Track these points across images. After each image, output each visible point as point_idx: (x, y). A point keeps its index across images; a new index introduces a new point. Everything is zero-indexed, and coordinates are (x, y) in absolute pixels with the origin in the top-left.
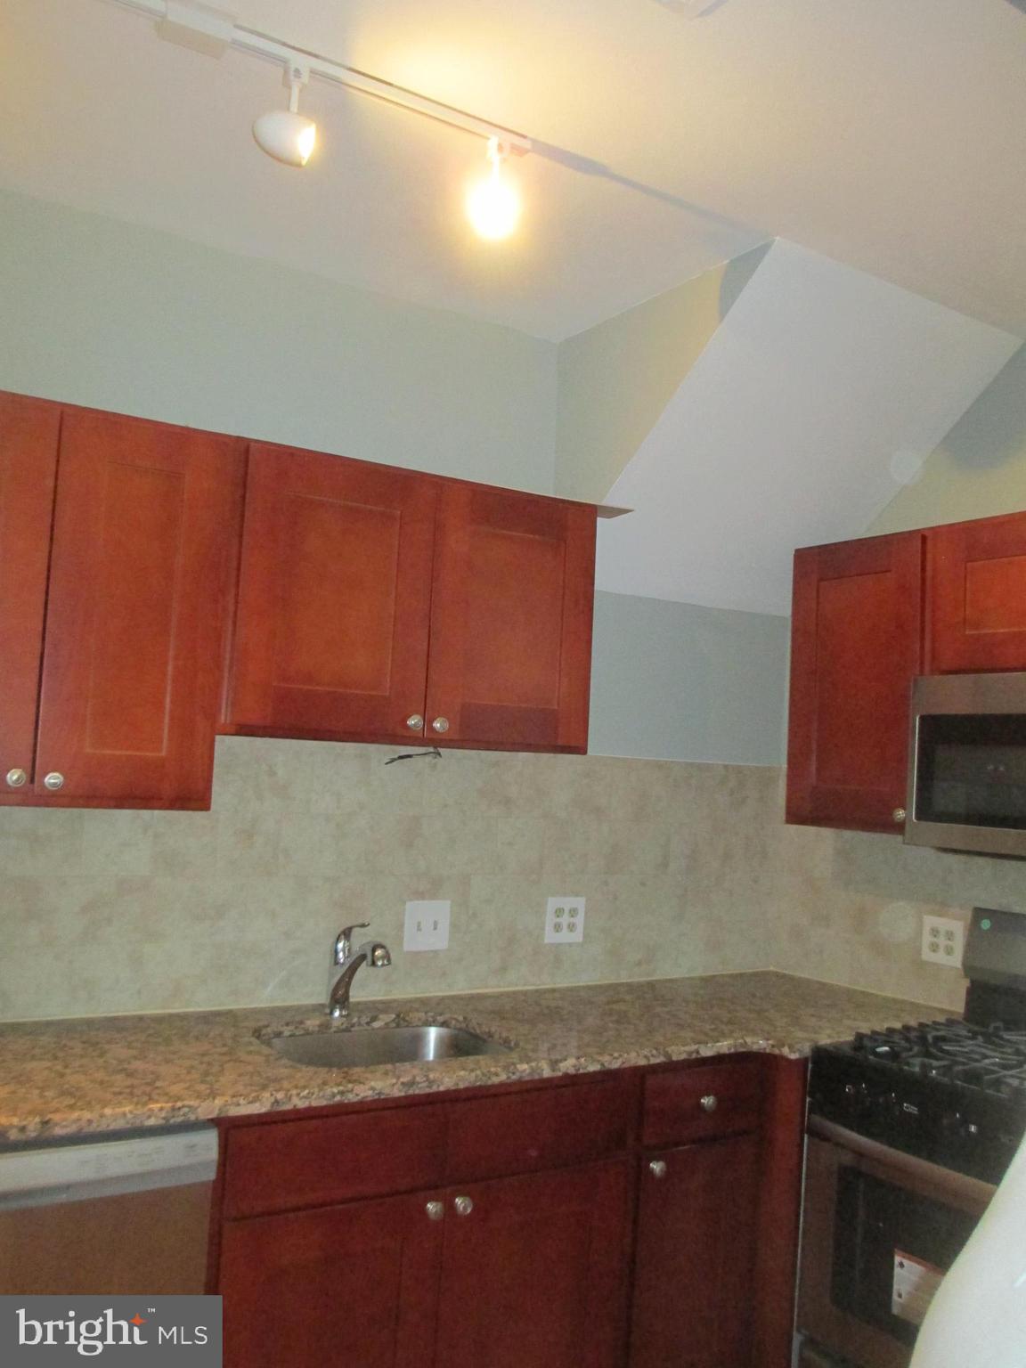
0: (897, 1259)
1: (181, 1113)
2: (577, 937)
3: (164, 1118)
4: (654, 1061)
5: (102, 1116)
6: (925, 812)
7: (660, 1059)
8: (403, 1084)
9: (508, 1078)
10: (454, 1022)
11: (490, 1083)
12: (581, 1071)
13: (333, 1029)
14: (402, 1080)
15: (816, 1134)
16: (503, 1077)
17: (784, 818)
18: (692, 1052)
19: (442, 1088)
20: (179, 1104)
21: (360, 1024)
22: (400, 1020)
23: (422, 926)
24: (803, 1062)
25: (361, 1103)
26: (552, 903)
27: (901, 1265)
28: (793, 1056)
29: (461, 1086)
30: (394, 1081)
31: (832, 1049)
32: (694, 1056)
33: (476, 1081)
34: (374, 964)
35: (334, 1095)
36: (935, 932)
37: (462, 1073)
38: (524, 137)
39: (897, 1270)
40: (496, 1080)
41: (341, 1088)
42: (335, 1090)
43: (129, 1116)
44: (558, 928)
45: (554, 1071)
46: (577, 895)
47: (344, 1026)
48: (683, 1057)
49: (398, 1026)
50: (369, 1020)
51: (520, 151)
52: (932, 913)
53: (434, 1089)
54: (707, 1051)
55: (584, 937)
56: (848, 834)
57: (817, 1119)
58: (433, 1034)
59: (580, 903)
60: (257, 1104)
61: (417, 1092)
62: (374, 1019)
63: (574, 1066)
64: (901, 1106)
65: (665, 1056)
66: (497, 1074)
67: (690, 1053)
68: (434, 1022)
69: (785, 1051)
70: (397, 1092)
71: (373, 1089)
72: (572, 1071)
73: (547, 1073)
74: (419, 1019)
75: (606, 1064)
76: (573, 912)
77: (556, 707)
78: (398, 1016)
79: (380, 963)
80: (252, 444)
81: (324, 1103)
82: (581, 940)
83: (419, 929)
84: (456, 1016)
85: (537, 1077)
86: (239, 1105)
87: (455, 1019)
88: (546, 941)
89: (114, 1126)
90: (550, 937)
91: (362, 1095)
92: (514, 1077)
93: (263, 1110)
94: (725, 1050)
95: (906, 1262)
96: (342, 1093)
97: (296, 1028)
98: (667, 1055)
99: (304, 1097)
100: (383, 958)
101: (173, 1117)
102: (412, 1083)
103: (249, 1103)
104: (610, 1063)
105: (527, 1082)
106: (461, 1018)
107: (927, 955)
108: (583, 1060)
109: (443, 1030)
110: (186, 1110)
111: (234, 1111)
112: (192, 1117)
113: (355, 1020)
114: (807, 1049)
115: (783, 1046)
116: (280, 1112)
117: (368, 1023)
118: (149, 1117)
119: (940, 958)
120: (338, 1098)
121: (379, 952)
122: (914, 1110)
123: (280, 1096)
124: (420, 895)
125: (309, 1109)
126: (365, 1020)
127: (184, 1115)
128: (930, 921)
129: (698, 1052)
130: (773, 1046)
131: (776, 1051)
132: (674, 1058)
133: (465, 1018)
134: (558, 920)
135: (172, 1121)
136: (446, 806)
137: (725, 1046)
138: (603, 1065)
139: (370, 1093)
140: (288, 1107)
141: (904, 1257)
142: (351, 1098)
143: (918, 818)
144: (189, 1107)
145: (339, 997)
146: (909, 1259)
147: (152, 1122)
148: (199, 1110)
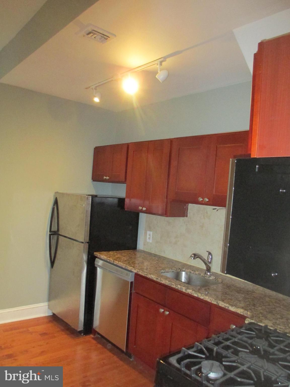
9: (175, 287)
18: (227, 306)
30: (155, 277)
45: (186, 291)
63: (191, 292)
65: (217, 303)
72: (190, 293)
75: (199, 296)
102: (158, 279)
104: (200, 296)
138: (198, 296)
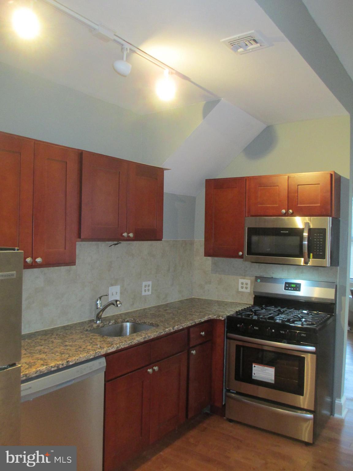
0: (253, 365)
1: (97, 354)
2: (150, 293)
3: (94, 356)
4: (193, 324)
5: (80, 357)
6: (249, 253)
7: (194, 324)
8: (143, 338)
10: (130, 321)
11: (161, 335)
12: (179, 329)
13: (100, 327)
14: (143, 337)
15: (228, 338)
16: (163, 333)
17: (204, 255)
19: (151, 338)
20: (97, 351)
21: (106, 325)
22: (116, 322)
23: (113, 294)
24: (225, 320)
25: (135, 344)
26: (144, 283)
27: (255, 366)
28: (223, 319)
29: (155, 336)
31: (231, 316)
32: (200, 322)
33: (158, 335)
34: (117, 306)
35: (129, 343)
36: (242, 284)
37: (155, 333)
38: (174, 70)
39: (253, 368)
40: (162, 334)
41: (131, 341)
42: (129, 342)
43: (86, 357)
44: (145, 291)
46: (149, 281)
47: (102, 326)
48: (198, 322)
49: (115, 324)
50: (108, 323)
51: (172, 73)
52: (241, 278)
53: (150, 338)
54: (203, 321)
55: (152, 293)
56: (216, 258)
57: (229, 334)
58: (128, 324)
59: (150, 283)
60: (113, 349)
61: (146, 340)
62: (110, 322)
64: (254, 328)
66: (162, 332)
67: (199, 321)
68: (124, 321)
69: (221, 318)
70: (142, 341)
71: (137, 340)
72: (177, 329)
73: (172, 331)
74: (120, 321)
76: (149, 286)
77: (155, 228)
78: (115, 320)
79: (119, 306)
80: (83, 152)
81: (127, 346)
82: (151, 294)
83: (113, 295)
84: (131, 319)
85: (170, 332)
86: (109, 349)
87: (131, 320)
88: (143, 295)
89: (83, 360)
90: (144, 293)
91: (135, 342)
92: (165, 333)
93: (115, 350)
94: (206, 320)
95: (256, 366)
96: (131, 342)
97: (91, 328)
98: (195, 322)
99: (123, 345)
100: (119, 304)
101: (96, 355)
102: (145, 338)
103: (112, 348)
105: (168, 333)
106: (133, 319)
107: (240, 290)
108: (179, 326)
109: (131, 323)
110: (98, 353)
111: (109, 351)
112: (100, 354)
113: (105, 323)
114: (225, 316)
115: (220, 317)
116: (119, 350)
117: (108, 324)
118: (90, 356)
119: (244, 290)
120: (130, 344)
121: (118, 303)
122: (257, 328)
123: (118, 345)
124: (112, 285)
125: (125, 348)
126: (107, 323)
127: (98, 354)
128: (241, 281)
129: (201, 321)
130: (217, 317)
131: (218, 318)
132: (197, 323)
133: (134, 319)
134: (145, 288)
135: (96, 356)
136: (118, 257)
137: (206, 318)
139: (137, 342)
140: (120, 348)
141: (255, 365)
142: (133, 343)
143: (247, 255)
144: (99, 352)
145: (98, 317)
146: (257, 365)
147: (91, 357)
148: (101, 352)
